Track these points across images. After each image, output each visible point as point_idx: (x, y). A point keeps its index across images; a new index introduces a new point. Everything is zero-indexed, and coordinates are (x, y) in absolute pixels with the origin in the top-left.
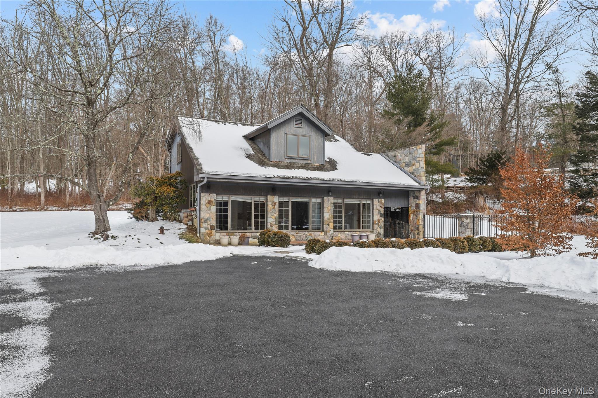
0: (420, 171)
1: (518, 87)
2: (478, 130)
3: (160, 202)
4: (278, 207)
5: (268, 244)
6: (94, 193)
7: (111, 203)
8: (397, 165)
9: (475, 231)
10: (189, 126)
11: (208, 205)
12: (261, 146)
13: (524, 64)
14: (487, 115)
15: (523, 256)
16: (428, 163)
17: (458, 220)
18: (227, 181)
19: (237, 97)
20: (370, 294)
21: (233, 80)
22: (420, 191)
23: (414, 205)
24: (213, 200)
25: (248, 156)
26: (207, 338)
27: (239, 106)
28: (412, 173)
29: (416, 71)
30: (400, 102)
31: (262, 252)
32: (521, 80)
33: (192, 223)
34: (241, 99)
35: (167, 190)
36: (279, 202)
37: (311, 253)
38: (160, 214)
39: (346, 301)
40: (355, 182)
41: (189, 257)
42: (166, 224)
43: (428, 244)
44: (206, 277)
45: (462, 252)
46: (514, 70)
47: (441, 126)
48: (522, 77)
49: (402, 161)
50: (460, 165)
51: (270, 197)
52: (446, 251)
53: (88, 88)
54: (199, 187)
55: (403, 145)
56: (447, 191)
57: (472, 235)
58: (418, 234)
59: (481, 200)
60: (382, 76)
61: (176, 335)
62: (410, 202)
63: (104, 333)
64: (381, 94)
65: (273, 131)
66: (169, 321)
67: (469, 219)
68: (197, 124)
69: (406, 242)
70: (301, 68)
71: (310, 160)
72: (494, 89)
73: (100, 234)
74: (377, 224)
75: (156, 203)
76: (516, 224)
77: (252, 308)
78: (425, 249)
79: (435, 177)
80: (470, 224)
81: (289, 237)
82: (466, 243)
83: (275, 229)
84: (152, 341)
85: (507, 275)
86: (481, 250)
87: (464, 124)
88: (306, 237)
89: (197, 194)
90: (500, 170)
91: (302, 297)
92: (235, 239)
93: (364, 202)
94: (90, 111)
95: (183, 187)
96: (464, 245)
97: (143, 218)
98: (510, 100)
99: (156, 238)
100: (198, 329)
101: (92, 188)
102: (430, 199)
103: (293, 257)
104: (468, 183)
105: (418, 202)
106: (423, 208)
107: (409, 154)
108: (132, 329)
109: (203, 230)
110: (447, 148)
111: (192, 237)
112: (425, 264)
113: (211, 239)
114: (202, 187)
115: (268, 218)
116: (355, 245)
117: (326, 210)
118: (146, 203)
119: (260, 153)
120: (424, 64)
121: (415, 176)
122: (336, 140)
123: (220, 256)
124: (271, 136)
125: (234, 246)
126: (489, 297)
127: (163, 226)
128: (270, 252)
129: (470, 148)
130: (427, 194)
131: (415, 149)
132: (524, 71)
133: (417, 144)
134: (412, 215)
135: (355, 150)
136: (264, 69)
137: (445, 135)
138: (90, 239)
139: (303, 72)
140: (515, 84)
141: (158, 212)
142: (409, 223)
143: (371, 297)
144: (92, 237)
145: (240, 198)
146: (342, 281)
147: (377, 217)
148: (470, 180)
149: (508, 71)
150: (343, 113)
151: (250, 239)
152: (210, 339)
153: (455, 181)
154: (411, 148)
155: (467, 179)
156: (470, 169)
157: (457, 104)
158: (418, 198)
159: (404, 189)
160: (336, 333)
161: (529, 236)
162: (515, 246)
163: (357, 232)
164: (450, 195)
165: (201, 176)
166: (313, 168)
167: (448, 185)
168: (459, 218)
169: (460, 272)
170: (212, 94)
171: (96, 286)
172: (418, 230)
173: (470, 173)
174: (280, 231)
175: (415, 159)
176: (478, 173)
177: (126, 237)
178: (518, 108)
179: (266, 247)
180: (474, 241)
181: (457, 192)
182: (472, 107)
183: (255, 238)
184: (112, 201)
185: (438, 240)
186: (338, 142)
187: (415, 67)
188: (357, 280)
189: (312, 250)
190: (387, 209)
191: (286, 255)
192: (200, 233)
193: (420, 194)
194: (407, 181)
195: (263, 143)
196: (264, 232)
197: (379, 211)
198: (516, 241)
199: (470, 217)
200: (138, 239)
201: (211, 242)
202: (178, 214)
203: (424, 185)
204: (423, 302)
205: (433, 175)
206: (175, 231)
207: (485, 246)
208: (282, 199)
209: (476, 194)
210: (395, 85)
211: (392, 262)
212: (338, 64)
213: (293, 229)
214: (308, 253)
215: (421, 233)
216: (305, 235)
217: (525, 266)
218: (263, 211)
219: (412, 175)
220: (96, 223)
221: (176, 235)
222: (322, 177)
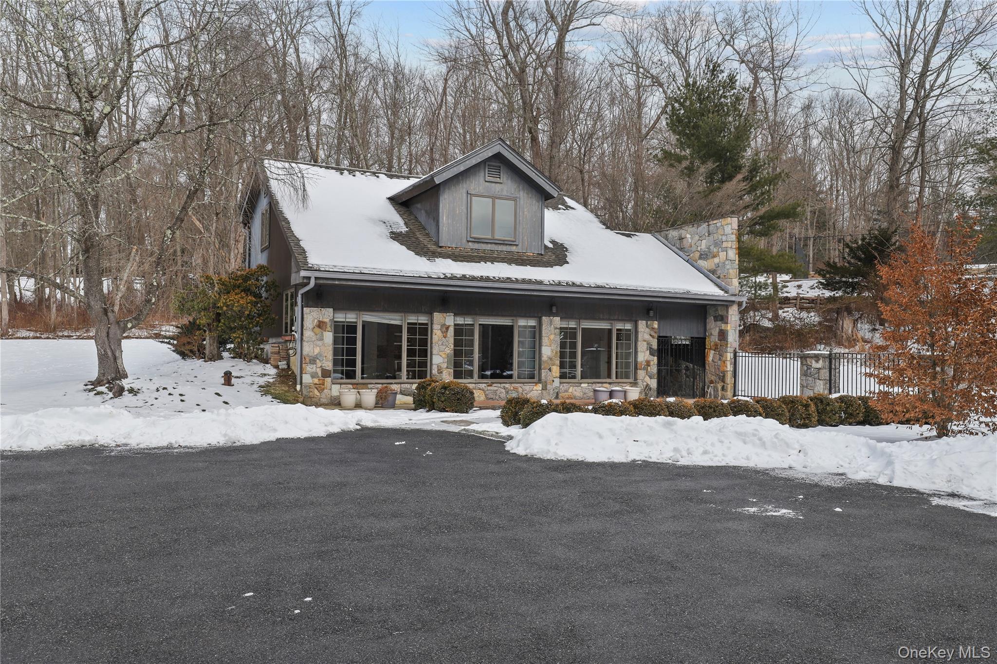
0: (728, 267)
1: (923, 106)
2: (847, 190)
3: (226, 323)
4: (453, 334)
5: (432, 407)
6: (97, 306)
7: (129, 325)
8: (684, 257)
9: (832, 385)
10: (282, 177)
11: (317, 330)
12: (422, 217)
13: (936, 61)
14: (864, 160)
15: (922, 435)
16: (744, 252)
17: (799, 363)
18: (353, 283)
19: (382, 123)
20: (617, 507)
21: (375, 91)
22: (727, 307)
23: (715, 332)
24: (327, 320)
25: (396, 236)
26: (286, 593)
27: (387, 139)
28: (713, 272)
29: (725, 74)
30: (693, 135)
31: (418, 422)
32: (929, 93)
33: (288, 364)
34: (391, 126)
35: (239, 301)
36: (455, 325)
37: (511, 425)
38: (228, 346)
39: (569, 520)
40: (602, 287)
41: (275, 430)
42: (238, 367)
43: (738, 409)
44: (302, 471)
45: (805, 426)
46: (915, 74)
47: (772, 180)
48: (932, 86)
49: (694, 249)
50: (811, 256)
51: (437, 316)
52: (772, 423)
53: (86, 102)
54: (300, 296)
55: (697, 218)
56: (783, 306)
57: (826, 392)
58: (723, 389)
59: (847, 324)
60: (661, 85)
61: (226, 587)
62: (708, 328)
63: (86, 581)
64: (659, 118)
65: (444, 189)
66: (217, 558)
67: (821, 361)
68: (299, 175)
69: (696, 405)
70: (504, 67)
71: (517, 245)
72: (875, 110)
73: (107, 385)
74: (644, 369)
75: (217, 326)
76: (909, 372)
77: (382, 534)
78: (731, 420)
79: (761, 279)
80: (822, 372)
81: (472, 393)
82: (813, 408)
83: (447, 377)
84: (177, 598)
85: (888, 472)
86: (842, 422)
87: (820, 177)
88: (507, 392)
89: (296, 308)
90: (878, 267)
91: (483, 511)
92: (369, 396)
93: (620, 326)
94: (88, 147)
95: (271, 295)
96: (808, 411)
97: (194, 355)
98: (907, 131)
99: (216, 394)
100: (271, 574)
101: (92, 295)
102: (750, 321)
103: (477, 432)
104: (825, 291)
105: (723, 326)
106: (733, 338)
107: (707, 234)
108: (140, 575)
109: (307, 379)
110: (783, 223)
111: (286, 392)
112: (729, 448)
113: (323, 396)
114: (305, 295)
115: (434, 357)
116: (595, 411)
117: (545, 340)
118: (199, 326)
119: (419, 230)
120: (743, 62)
121: (719, 277)
122: (568, 207)
123: (335, 429)
124: (441, 199)
125: (366, 409)
126: (849, 516)
127: (231, 370)
128: (434, 422)
129: (831, 223)
130: (743, 313)
131: (718, 225)
132: (935, 74)
133: (723, 216)
134: (712, 352)
135: (604, 227)
136: (434, 70)
137: (780, 197)
138: (86, 393)
139: (508, 75)
140: (916, 100)
141: (222, 343)
142: (707, 367)
143: (617, 512)
144: (90, 391)
145: (380, 317)
146: (565, 481)
147: (643, 355)
148: (826, 286)
149: (903, 76)
150: (584, 156)
151: (399, 397)
152: (292, 595)
153: (799, 287)
154: (711, 223)
155: (822, 284)
156: (828, 264)
157: (806, 138)
158: (723, 319)
159: (697, 302)
160: (540, 585)
161: (934, 395)
162: (907, 416)
163: (605, 385)
164: (788, 313)
165: (303, 273)
166: (522, 260)
167: (785, 295)
168: (803, 358)
169: (798, 466)
170: (335, 117)
171: (85, 486)
172: (723, 381)
173: (828, 272)
174: (455, 380)
175: (718, 244)
176: (842, 271)
177: (158, 390)
178: (923, 147)
179: (428, 411)
180: (828, 404)
181: (802, 309)
182: (835, 145)
183: (409, 395)
184: (130, 321)
185: (758, 402)
186: (571, 211)
187: (722, 68)
188: (595, 478)
189: (514, 420)
190: (663, 341)
191: (463, 428)
192: (301, 384)
193: (727, 312)
194: (704, 288)
195: (426, 212)
196: (424, 382)
197: (648, 344)
198: (907, 406)
199: (823, 357)
200: (181, 395)
201: (324, 401)
202: (262, 346)
203: (735, 295)
204: (718, 525)
205: (756, 276)
206: (252, 379)
207: (851, 414)
208: (460, 320)
209: (838, 312)
210: (685, 101)
211: (666, 443)
212: (574, 60)
213: (483, 377)
214: (506, 423)
215: (730, 388)
216: (503, 390)
217: (924, 455)
218: (424, 343)
219: (712, 275)
220: (100, 363)
221: (255, 387)
222: (539, 278)
